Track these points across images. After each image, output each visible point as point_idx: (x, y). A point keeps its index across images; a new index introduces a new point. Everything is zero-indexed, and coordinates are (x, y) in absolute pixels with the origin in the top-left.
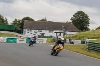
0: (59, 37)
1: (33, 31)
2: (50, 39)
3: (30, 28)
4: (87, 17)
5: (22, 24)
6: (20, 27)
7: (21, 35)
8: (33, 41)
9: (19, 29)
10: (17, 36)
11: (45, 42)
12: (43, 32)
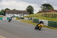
0: (21, 17)
1: (10, 14)
2: (17, 18)
3: (9, 13)
4: (33, 8)
5: (5, 11)
6: (4, 13)
7: (4, 16)
8: (11, 19)
9: (4, 14)
10: (3, 17)
11: (15, 19)
12: (14, 15)
